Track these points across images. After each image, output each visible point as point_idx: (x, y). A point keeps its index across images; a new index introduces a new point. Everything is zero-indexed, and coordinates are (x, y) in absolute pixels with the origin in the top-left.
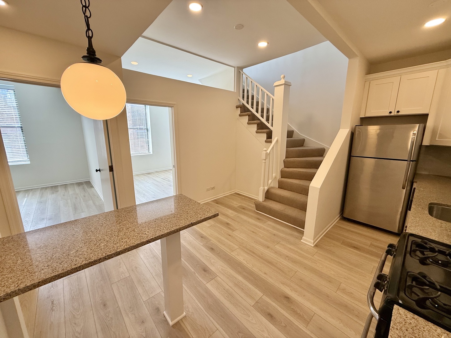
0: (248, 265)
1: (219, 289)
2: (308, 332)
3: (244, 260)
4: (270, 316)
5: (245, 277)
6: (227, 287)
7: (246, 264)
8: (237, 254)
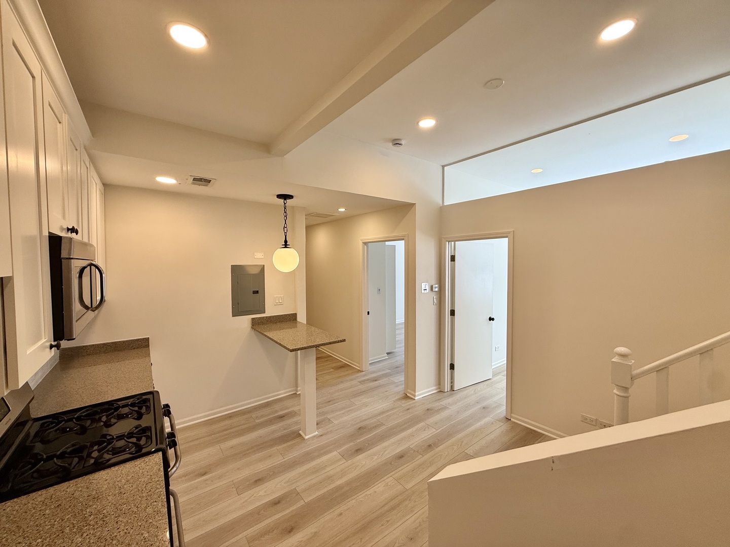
0: (364, 495)
2: (240, 536)
3: (376, 492)
4: (276, 502)
6: (328, 469)
7: (366, 493)
8: (389, 484)
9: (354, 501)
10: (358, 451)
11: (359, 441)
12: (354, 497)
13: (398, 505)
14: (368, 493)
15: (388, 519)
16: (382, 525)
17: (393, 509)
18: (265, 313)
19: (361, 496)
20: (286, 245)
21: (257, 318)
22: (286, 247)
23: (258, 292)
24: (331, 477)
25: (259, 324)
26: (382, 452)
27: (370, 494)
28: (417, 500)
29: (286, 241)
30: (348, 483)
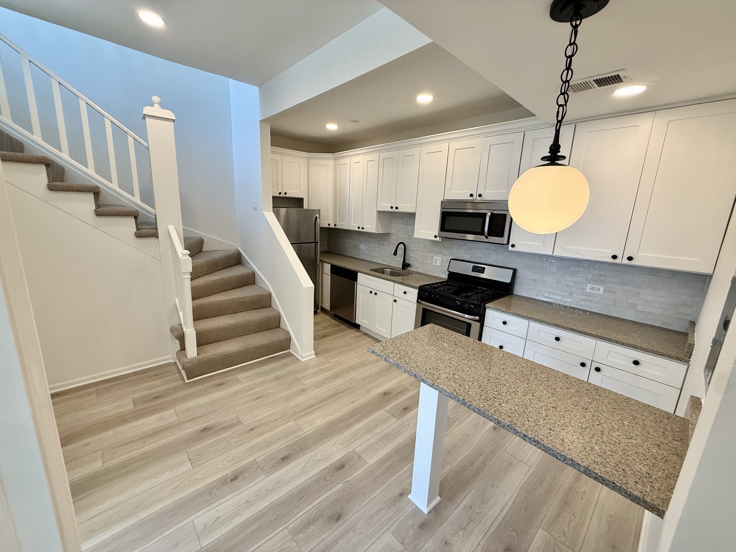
0: (334, 416)
1: (378, 448)
3: (324, 418)
4: (406, 409)
5: (358, 421)
6: (373, 440)
7: (332, 417)
8: (309, 425)
9: (343, 411)
10: (340, 467)
13: (307, 408)
14: (330, 417)
15: (317, 400)
20: (554, 157)
22: (552, 164)
24: (368, 431)
26: (309, 464)
27: (329, 416)
30: (349, 426)
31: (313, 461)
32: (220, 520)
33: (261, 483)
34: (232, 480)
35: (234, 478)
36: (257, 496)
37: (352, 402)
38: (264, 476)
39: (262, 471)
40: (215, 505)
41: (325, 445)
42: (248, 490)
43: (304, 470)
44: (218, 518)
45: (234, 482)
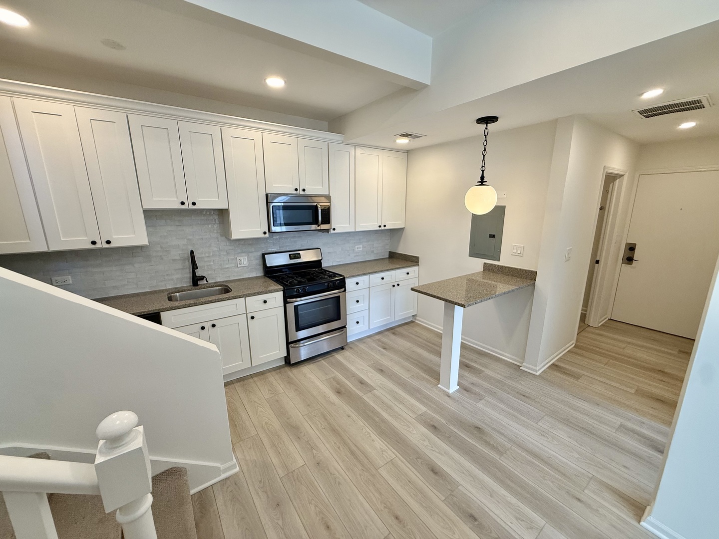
0: (370, 432)
7: (372, 433)
9: (362, 424)
10: (434, 428)
11: (452, 427)
12: (366, 424)
13: (356, 458)
14: (373, 435)
15: (341, 448)
16: (335, 443)
17: (352, 453)
18: (499, 260)
19: (368, 429)
20: (482, 182)
21: (488, 264)
22: (482, 184)
23: (495, 237)
24: (390, 408)
25: (489, 270)
27: (370, 436)
28: (362, 477)
29: (482, 177)
30: (383, 420)
31: (432, 447)
32: (519, 516)
33: (468, 488)
34: (475, 520)
35: (473, 518)
36: (482, 488)
37: (349, 416)
38: (460, 487)
39: (454, 490)
40: (507, 528)
41: (411, 439)
42: (480, 499)
43: (443, 453)
44: (517, 519)
45: (476, 515)
